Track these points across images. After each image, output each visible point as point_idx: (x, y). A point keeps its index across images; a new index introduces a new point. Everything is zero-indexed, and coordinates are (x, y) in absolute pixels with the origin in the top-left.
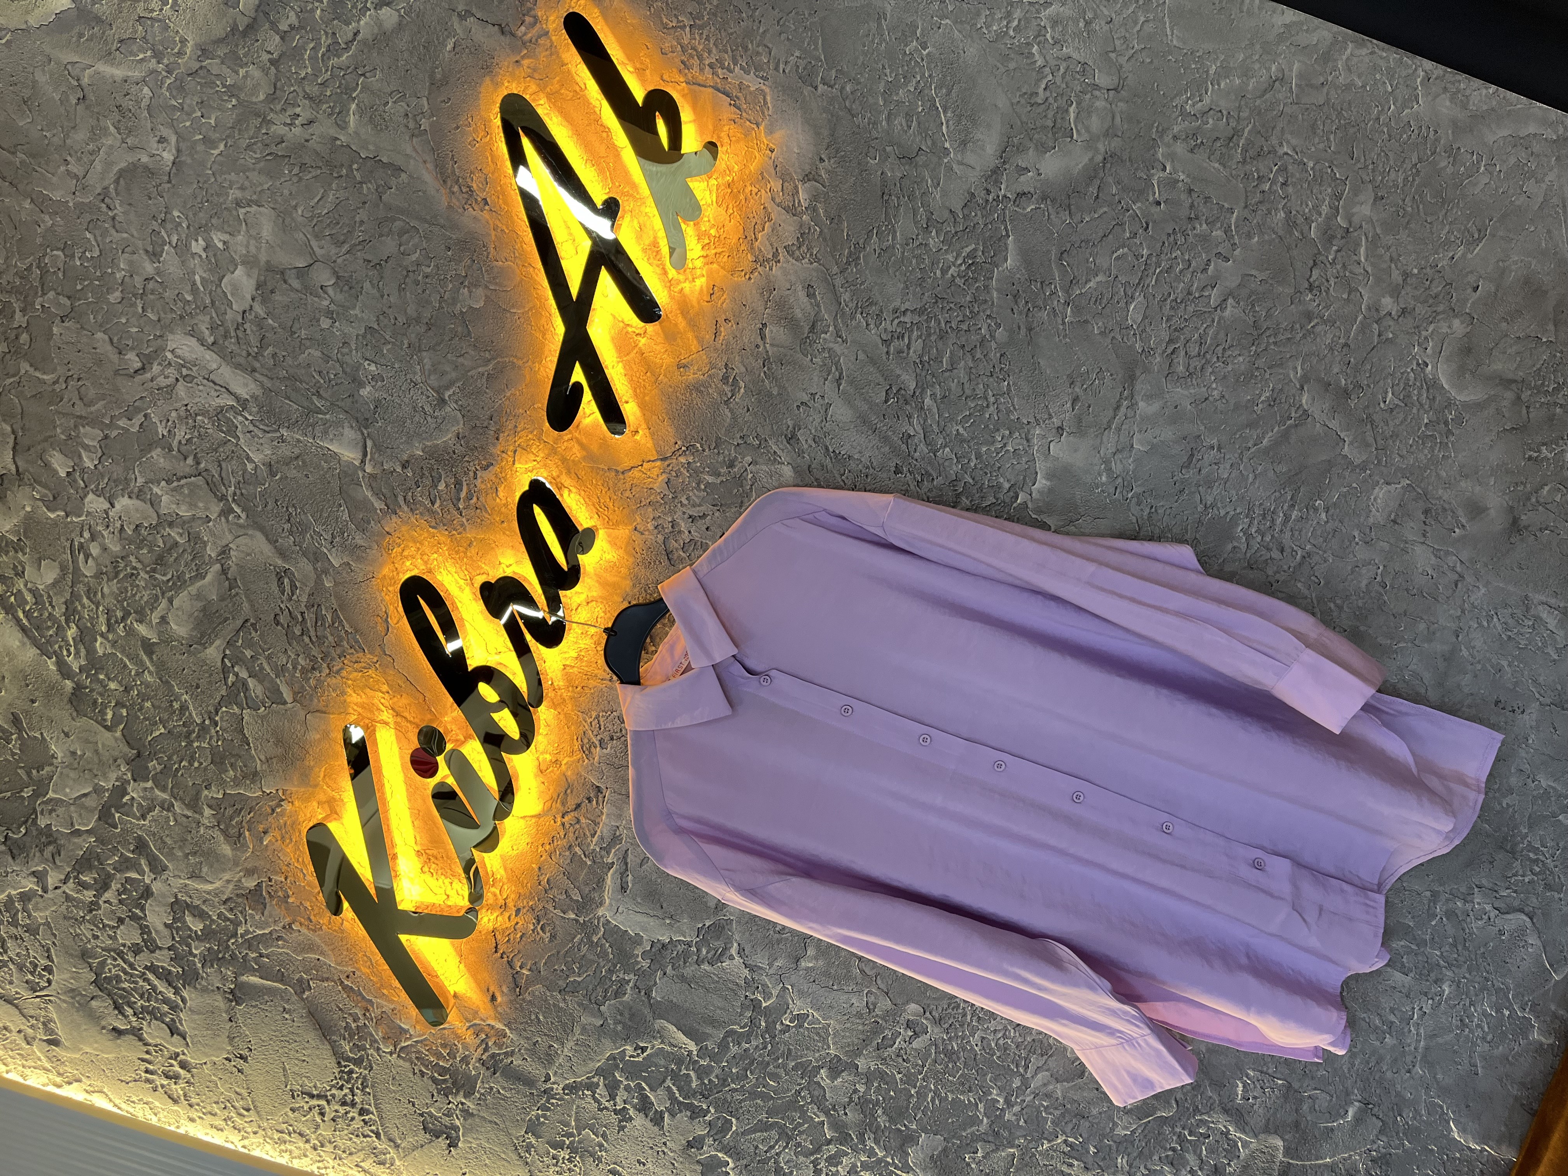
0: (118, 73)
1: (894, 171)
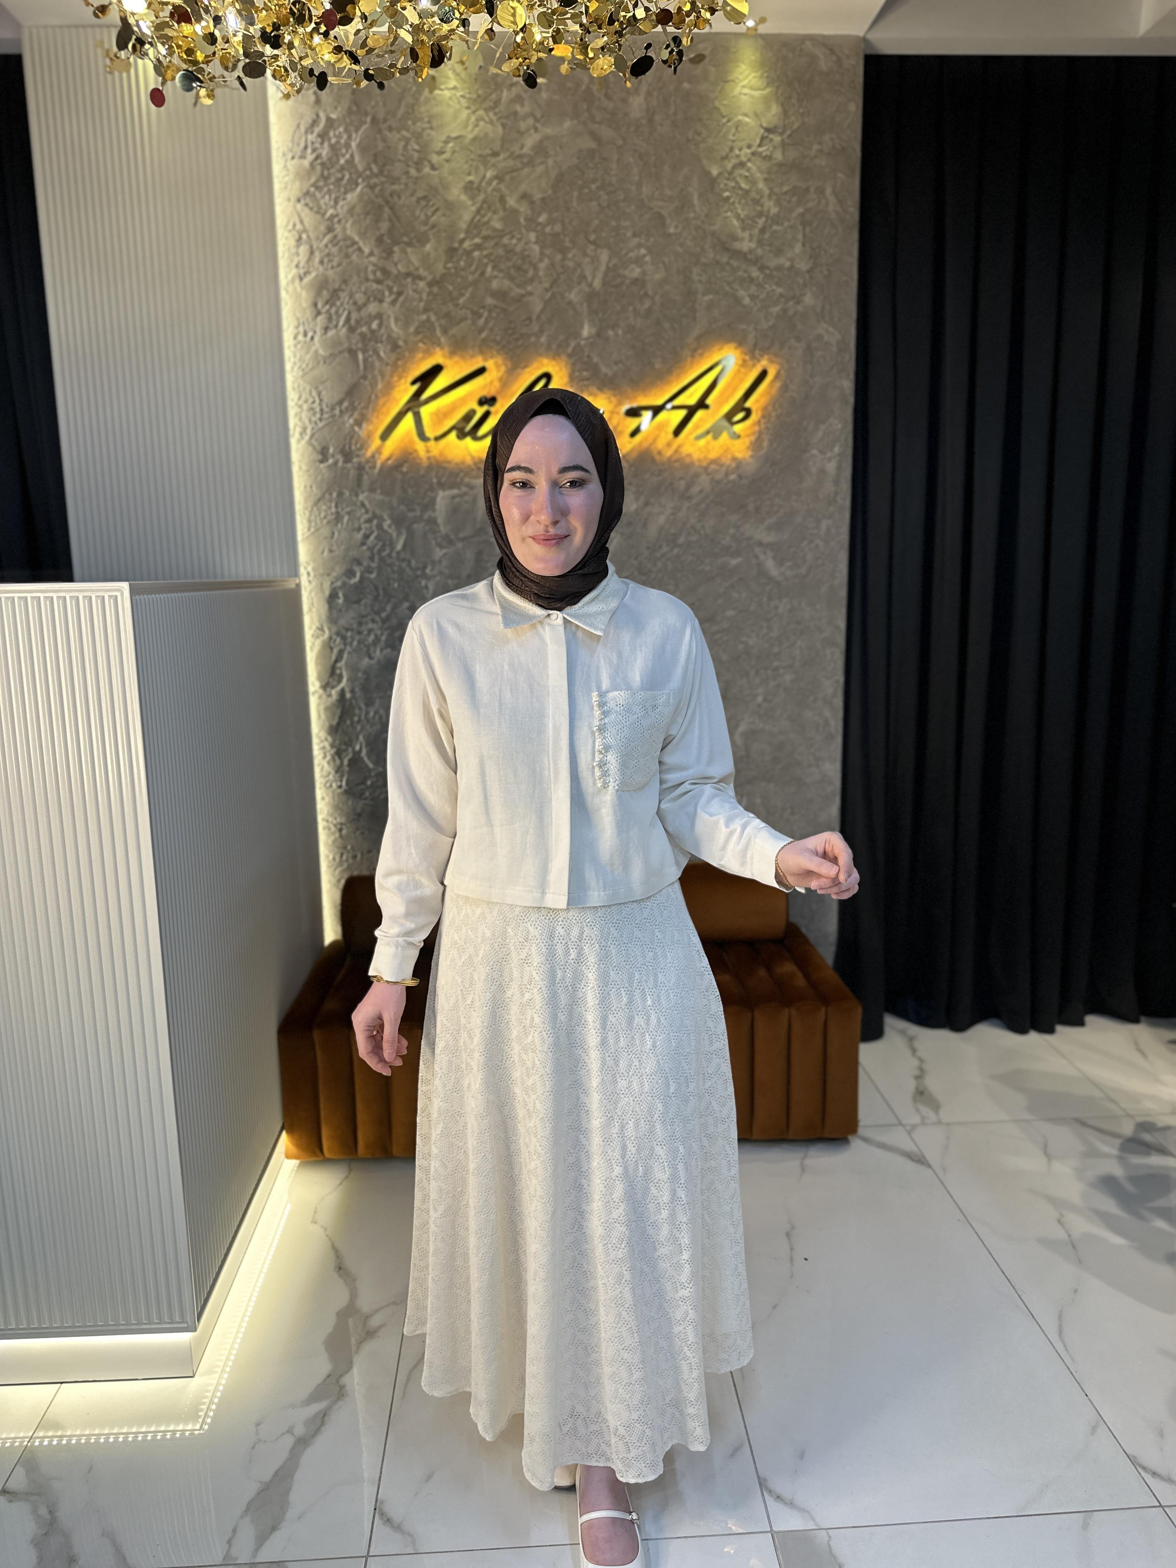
0: (696, 201)
1: (751, 507)
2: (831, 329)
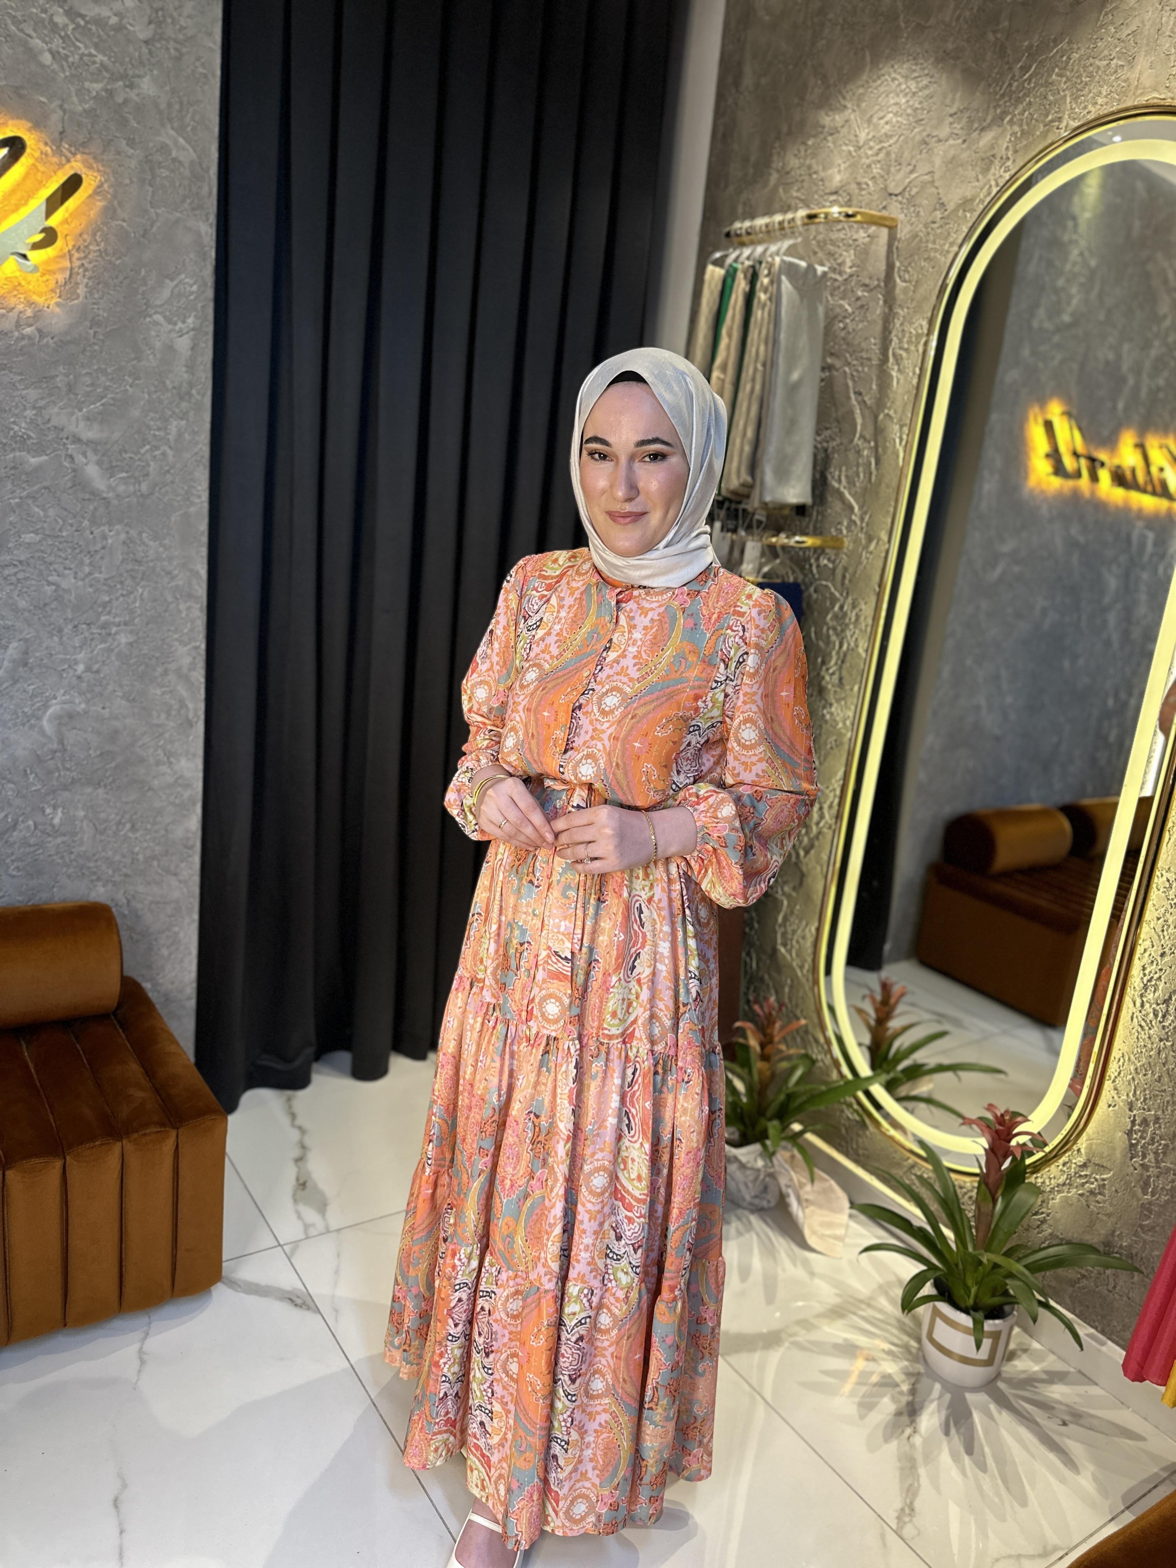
1: (60, 381)
2: (181, 141)
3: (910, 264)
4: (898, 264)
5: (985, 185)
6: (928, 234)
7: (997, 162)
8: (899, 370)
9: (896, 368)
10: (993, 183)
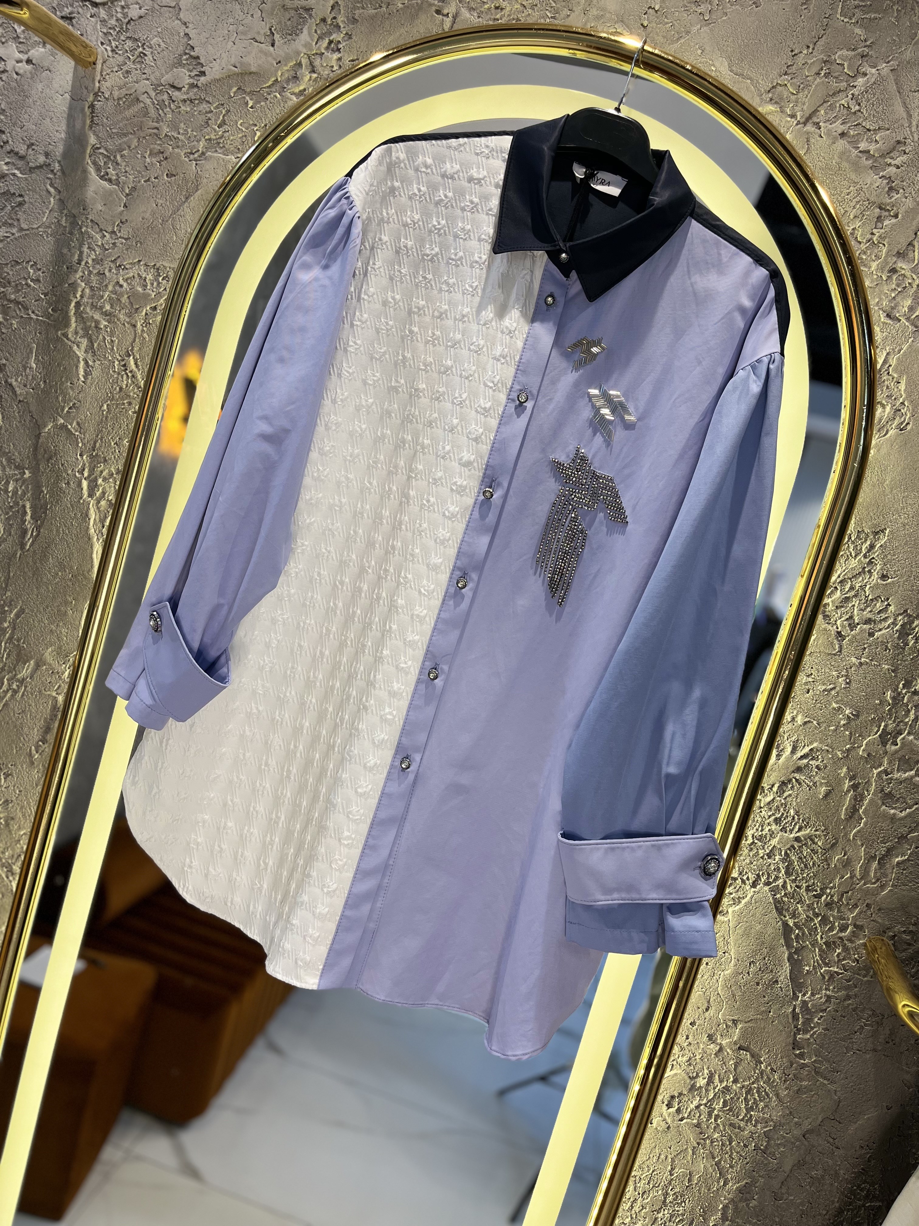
3: (121, 150)
4: (92, 140)
5: (288, 58)
6: (161, 105)
7: (312, 23)
8: (90, 347)
9: (85, 342)
10: (305, 61)
